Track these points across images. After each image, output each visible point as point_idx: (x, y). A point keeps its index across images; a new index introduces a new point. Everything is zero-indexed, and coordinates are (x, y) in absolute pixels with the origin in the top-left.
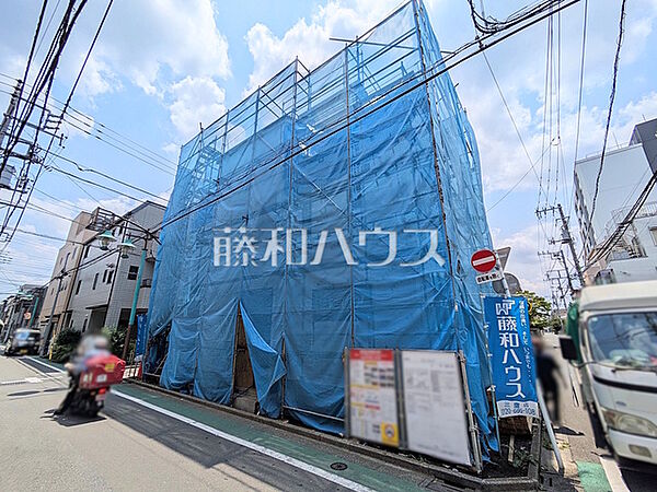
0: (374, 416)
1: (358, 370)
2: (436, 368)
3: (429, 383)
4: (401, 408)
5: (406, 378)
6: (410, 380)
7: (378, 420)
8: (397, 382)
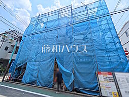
0: (109, 90)
1: (101, 77)
2: (127, 77)
3: (125, 81)
4: (118, 87)
5: (117, 79)
6: (119, 80)
7: (110, 91)
8: (115, 80)
